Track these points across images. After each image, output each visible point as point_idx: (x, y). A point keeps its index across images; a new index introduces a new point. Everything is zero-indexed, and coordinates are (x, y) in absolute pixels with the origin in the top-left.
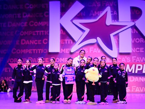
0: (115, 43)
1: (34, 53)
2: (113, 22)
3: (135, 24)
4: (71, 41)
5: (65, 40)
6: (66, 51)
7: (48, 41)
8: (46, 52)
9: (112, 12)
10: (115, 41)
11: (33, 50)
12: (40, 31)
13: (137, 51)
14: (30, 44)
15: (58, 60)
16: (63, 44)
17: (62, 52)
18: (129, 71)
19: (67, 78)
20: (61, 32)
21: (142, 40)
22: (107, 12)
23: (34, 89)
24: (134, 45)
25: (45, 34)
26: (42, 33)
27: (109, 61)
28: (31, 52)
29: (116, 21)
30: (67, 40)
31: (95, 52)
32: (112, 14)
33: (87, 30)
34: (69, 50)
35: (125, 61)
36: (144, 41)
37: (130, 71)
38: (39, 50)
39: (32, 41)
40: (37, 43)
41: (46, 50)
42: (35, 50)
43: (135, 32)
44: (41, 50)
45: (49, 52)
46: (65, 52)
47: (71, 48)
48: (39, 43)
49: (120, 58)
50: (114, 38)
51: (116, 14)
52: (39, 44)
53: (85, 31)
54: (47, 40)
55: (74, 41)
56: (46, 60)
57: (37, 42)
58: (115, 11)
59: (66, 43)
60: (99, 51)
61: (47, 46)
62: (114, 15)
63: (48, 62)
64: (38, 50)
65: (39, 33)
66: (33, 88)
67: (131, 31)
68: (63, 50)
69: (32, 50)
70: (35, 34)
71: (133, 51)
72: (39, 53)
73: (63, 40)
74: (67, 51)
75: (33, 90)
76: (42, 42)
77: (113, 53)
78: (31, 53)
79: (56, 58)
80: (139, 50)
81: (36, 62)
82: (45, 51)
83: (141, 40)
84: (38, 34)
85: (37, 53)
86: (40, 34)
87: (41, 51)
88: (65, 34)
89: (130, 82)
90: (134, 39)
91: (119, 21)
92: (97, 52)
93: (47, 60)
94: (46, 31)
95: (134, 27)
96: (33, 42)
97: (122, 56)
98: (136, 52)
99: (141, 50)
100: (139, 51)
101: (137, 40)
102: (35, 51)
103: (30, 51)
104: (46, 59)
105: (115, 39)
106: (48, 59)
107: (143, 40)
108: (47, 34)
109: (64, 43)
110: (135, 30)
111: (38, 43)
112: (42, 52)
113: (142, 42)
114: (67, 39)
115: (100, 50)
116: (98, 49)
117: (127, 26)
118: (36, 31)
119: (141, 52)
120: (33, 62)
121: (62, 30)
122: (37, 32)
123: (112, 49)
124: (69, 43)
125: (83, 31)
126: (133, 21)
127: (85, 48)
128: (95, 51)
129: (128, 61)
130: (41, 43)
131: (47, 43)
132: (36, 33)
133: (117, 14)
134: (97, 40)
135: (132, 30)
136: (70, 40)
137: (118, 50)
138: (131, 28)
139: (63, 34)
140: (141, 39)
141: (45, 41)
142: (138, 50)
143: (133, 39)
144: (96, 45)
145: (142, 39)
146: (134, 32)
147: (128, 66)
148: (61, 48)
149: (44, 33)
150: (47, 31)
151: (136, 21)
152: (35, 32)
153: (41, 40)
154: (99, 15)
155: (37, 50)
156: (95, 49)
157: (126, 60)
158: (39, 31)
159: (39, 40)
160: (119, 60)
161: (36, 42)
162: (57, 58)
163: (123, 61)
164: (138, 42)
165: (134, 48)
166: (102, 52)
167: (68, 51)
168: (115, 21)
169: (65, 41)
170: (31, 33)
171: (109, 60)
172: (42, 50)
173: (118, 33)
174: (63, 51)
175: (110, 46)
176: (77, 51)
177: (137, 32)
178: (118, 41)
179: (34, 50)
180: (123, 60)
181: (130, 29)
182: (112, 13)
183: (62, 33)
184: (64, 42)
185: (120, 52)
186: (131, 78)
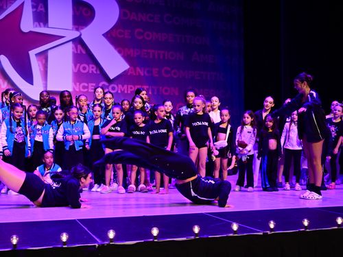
0: (40, 69)
2: (36, 26)
3: (81, 35)
9: (35, 4)
13: (82, 90)
21: (93, 68)
22: (24, 2)
24: (78, 77)
29: (42, 24)
32: (35, 10)
36: (96, 71)
43: (81, 51)
50: (38, 60)
51: (43, 9)
58: (41, 5)
62: (38, 11)
71: (74, 89)
80: (87, 87)
83: (91, 69)
90: (79, 65)
91: (49, 26)
95: (79, 42)
98: (80, 91)
99: (90, 87)
100: (86, 90)
101: (84, 68)
105: (40, 62)
107: (95, 68)
110: (79, 47)
113: (92, 71)
115: (6, 83)
117: (64, 37)
119: (90, 91)
126: (77, 30)
133: (44, 11)
140: (91, 66)
142: (84, 87)
143: (75, 66)
145: (93, 66)
146: (79, 52)
151: (82, 29)
154: (5, 7)
164: (86, 71)
165: (78, 84)
168: (40, 25)
173: (47, 51)
177: (84, 52)
181: (70, 45)
182: (33, 7)
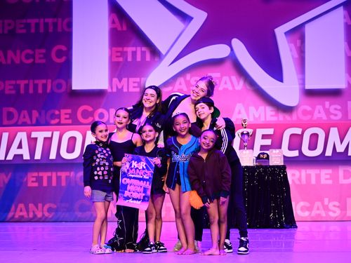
1: (22, 91)
4: (145, 52)
5: (125, 49)
6: (130, 85)
7: (68, 54)
8: (63, 90)
10: (291, 50)
11: (18, 82)
12: (42, 20)
14: (9, 62)
15: (101, 116)
16: (118, 63)
17: (115, 90)
18: (338, 151)
19: (125, 187)
20: (113, 22)
23: (24, 213)
25: (59, 30)
26: (46, 25)
27: (272, 116)
28: (10, 90)
30: (134, 49)
31: (226, 90)
33: (199, 17)
34: (139, 83)
35: (325, 118)
37: (340, 149)
38: (40, 82)
39: (15, 54)
40: (31, 61)
41: (63, 82)
42: (26, 82)
44: (44, 81)
45: (74, 88)
46: (125, 90)
47: (147, 76)
48: (40, 58)
49: (309, 108)
52: (40, 61)
53: (191, 18)
54: (64, 48)
55: (155, 52)
56: (63, 116)
57: (33, 56)
59: (130, 59)
60: (240, 85)
61: (65, 70)
63: (70, 121)
64: (36, 82)
65: (37, 25)
66: (21, 211)
67: (345, 17)
68: (120, 81)
69: (14, 82)
70: (24, 31)
72: (40, 91)
73: (120, 49)
74: (134, 87)
75: (22, 217)
76: (47, 56)
77: (286, 91)
78: (13, 92)
79: (95, 109)
81: (29, 122)
82: (59, 86)
84: (33, 30)
85: (31, 91)
86: (42, 30)
87: (45, 86)
88: (125, 28)
89: (342, 185)
92: (230, 88)
93: (68, 116)
94: (60, 20)
96: (19, 57)
97: (315, 100)
102: (27, 86)
103: (8, 87)
104: (63, 111)
106: (69, 111)
108: (66, 29)
109: (121, 59)
111: (34, 58)
112: (48, 91)
114: (133, 46)
116: (234, 78)
118: (29, 21)
120: (20, 123)
121: (114, 15)
122: (33, 21)
123: (281, 80)
124: (139, 58)
125: (185, 18)
127: (191, 78)
128: (226, 86)
129: (333, 117)
130: (44, 61)
131: (64, 59)
132: (28, 26)
134: (232, 49)
135: (346, 12)
136: (144, 49)
137: (303, 81)
138: (345, 9)
139: (119, 29)
141: (60, 53)
144: (228, 65)
147: (334, 133)
148: (112, 75)
149: (55, 25)
150: (65, 21)
152: (24, 21)
153: (44, 51)
155: (31, 81)
156: (225, 78)
157: (327, 112)
158: (37, 20)
159: (38, 51)
160: (305, 113)
161: (28, 57)
162: (100, 110)
163: (319, 115)
166: (248, 87)
167: (136, 85)
169: (127, 52)
170: (9, 25)
171: (273, 113)
172: (49, 81)
174: (120, 87)
175: (275, 69)
176: (166, 84)
178: (301, 52)
179: (22, 83)
180: (319, 112)
183: (114, 26)
184: (124, 54)
185: (308, 87)
186: (344, 171)
